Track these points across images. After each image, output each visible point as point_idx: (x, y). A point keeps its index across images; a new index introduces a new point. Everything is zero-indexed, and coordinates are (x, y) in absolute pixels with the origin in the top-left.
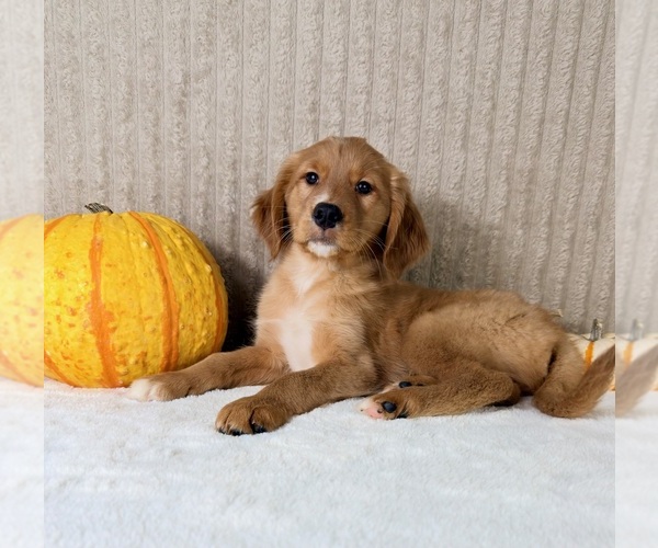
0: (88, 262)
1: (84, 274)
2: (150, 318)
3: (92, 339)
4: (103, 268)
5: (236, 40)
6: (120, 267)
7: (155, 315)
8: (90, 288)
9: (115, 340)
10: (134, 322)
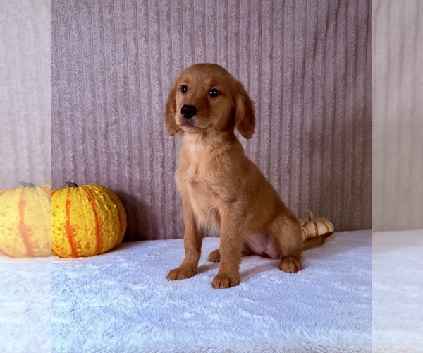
0: (65, 209)
1: (64, 214)
2: (90, 229)
3: (67, 239)
4: (71, 211)
5: (127, 109)
6: (78, 210)
7: (92, 227)
8: (66, 219)
9: (76, 239)
10: (83, 231)
